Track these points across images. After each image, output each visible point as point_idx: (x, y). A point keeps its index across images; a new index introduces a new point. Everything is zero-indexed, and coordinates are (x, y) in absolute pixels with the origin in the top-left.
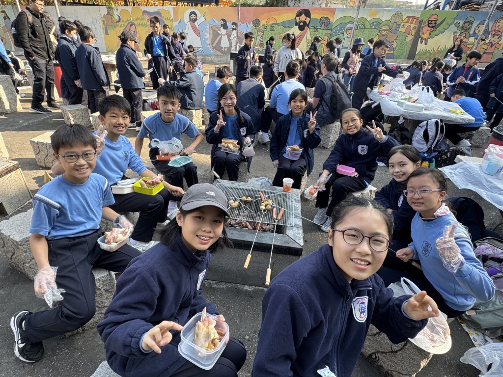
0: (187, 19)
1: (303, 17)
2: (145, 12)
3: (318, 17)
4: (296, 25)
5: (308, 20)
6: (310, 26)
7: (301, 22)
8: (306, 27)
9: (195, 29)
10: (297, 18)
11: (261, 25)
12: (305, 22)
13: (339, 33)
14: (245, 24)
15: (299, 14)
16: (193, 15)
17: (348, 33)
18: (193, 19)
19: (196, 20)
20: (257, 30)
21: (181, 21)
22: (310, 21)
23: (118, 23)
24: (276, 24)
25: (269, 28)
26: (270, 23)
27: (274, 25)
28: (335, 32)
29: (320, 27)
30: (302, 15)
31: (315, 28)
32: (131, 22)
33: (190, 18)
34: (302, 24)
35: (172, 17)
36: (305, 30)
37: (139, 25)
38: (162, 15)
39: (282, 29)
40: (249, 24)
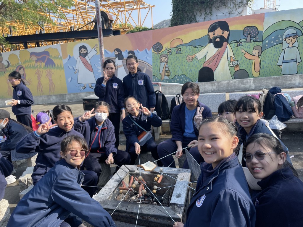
0: (76, 54)
1: (218, 32)
2: (32, 54)
3: (240, 27)
4: (210, 42)
5: (226, 34)
6: (230, 40)
7: (217, 37)
8: (225, 43)
9: (86, 64)
10: (211, 34)
11: (164, 49)
12: (222, 38)
13: (275, 44)
14: (144, 51)
15: (212, 29)
16: (83, 49)
17: (288, 42)
18: (83, 53)
19: (86, 54)
20: (159, 55)
21: (70, 57)
22: (229, 35)
23: (7, 69)
24: (183, 45)
25: (174, 51)
26: (175, 45)
27: (181, 47)
28: (269, 43)
29: (245, 40)
30: (216, 29)
31: (237, 42)
32: (20, 65)
33: (80, 53)
34: (218, 40)
35: (61, 54)
36: (223, 47)
37: (28, 67)
38: (50, 54)
39: (191, 49)
40: (149, 50)
